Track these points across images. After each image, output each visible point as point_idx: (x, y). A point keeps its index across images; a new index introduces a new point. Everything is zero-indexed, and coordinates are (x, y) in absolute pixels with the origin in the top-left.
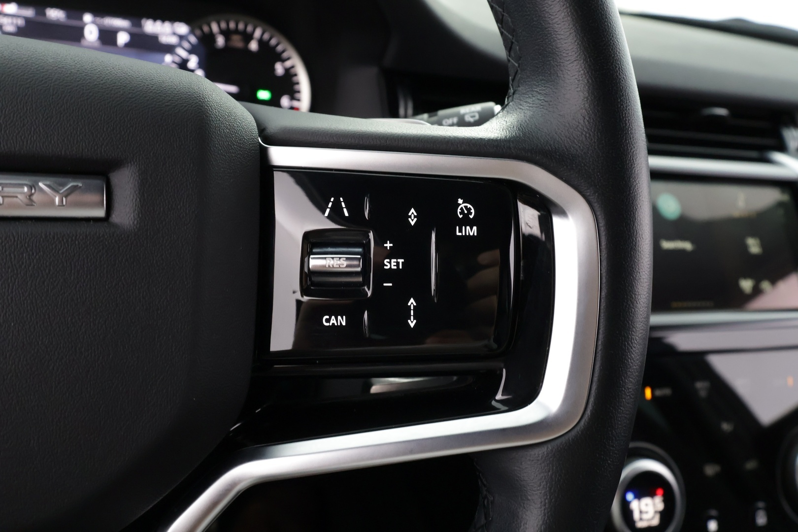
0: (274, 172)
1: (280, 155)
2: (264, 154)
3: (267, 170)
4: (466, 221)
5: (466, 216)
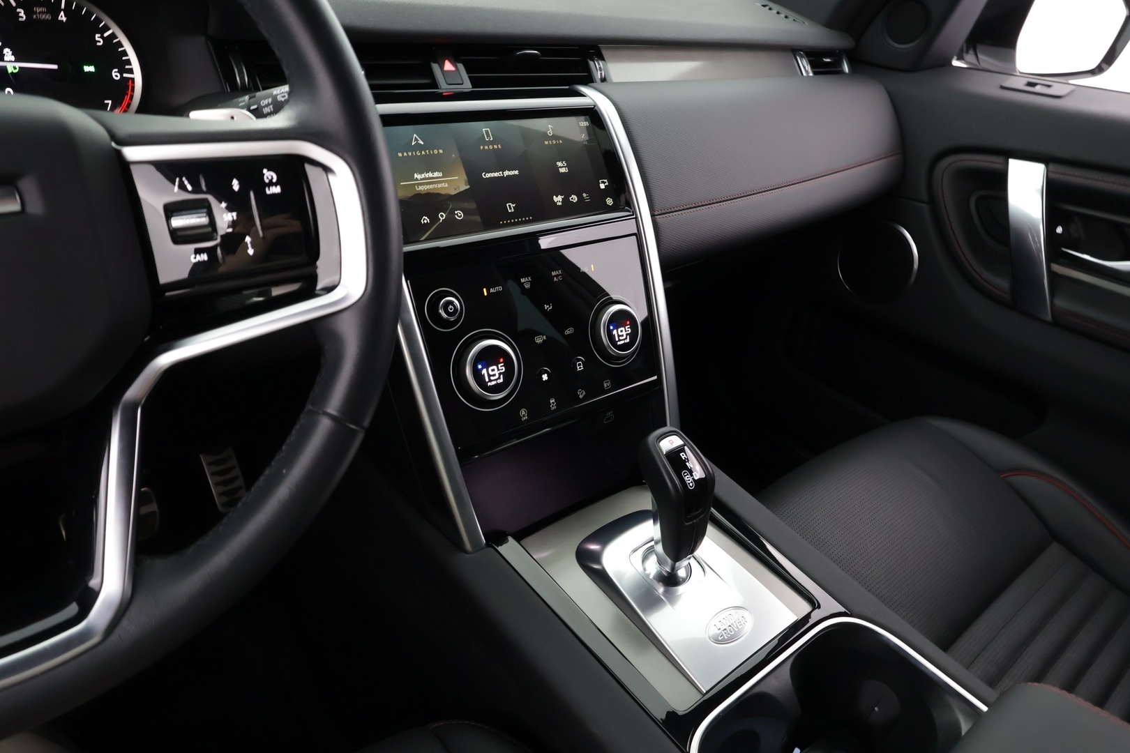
0: (130, 166)
1: (131, 153)
2: (119, 154)
4: (271, 184)
5: (271, 181)
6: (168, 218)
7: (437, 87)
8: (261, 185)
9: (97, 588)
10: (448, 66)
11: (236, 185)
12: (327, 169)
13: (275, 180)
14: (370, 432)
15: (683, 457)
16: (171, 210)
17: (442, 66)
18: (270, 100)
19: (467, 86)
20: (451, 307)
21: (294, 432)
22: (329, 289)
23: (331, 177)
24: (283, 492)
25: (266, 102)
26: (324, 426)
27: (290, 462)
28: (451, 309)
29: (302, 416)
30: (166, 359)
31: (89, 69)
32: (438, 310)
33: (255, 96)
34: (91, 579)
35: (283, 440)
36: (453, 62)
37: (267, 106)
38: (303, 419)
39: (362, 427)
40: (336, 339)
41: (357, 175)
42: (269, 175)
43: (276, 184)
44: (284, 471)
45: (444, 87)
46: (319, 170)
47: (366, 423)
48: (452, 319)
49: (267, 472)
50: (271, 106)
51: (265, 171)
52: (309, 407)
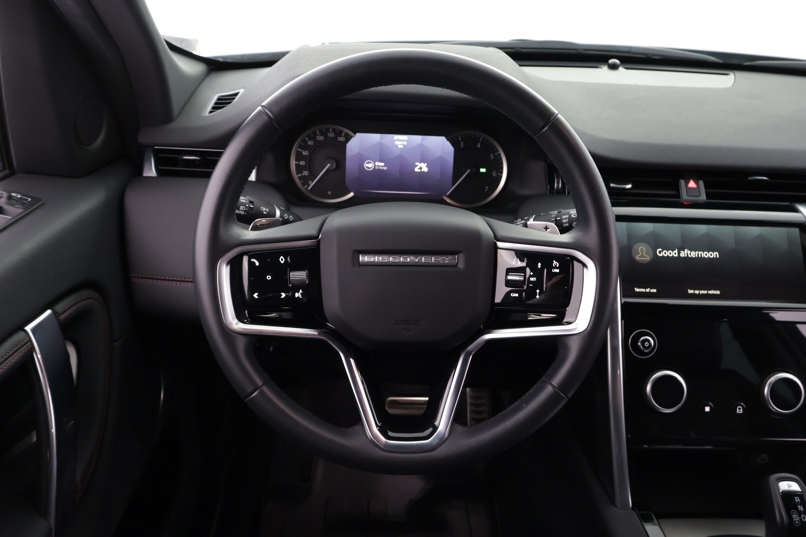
0: (498, 250)
1: (500, 244)
2: (495, 243)
3: (496, 248)
4: (556, 268)
5: (556, 266)
6: (507, 274)
7: (679, 197)
8: (551, 267)
9: (437, 426)
10: (692, 184)
11: (539, 265)
12: (584, 265)
13: (557, 266)
14: (570, 400)
15: (797, 501)
16: (510, 271)
17: (687, 183)
18: (567, 216)
19: (703, 197)
20: (647, 343)
21: (533, 388)
22: (569, 323)
23: (585, 269)
24: (521, 415)
25: (565, 217)
26: (549, 390)
27: (528, 402)
28: (647, 345)
29: (539, 381)
30: (488, 336)
31: (483, 170)
32: (638, 343)
33: (560, 212)
34: (435, 422)
35: (527, 390)
36: (696, 182)
37: (565, 219)
38: (539, 383)
39: (568, 398)
40: (566, 349)
41: (598, 270)
42: (555, 263)
43: (557, 268)
44: (524, 406)
45: (685, 196)
46: (580, 265)
47: (570, 395)
48: (646, 351)
49: (516, 403)
50: (567, 220)
51: (554, 261)
52: (543, 378)
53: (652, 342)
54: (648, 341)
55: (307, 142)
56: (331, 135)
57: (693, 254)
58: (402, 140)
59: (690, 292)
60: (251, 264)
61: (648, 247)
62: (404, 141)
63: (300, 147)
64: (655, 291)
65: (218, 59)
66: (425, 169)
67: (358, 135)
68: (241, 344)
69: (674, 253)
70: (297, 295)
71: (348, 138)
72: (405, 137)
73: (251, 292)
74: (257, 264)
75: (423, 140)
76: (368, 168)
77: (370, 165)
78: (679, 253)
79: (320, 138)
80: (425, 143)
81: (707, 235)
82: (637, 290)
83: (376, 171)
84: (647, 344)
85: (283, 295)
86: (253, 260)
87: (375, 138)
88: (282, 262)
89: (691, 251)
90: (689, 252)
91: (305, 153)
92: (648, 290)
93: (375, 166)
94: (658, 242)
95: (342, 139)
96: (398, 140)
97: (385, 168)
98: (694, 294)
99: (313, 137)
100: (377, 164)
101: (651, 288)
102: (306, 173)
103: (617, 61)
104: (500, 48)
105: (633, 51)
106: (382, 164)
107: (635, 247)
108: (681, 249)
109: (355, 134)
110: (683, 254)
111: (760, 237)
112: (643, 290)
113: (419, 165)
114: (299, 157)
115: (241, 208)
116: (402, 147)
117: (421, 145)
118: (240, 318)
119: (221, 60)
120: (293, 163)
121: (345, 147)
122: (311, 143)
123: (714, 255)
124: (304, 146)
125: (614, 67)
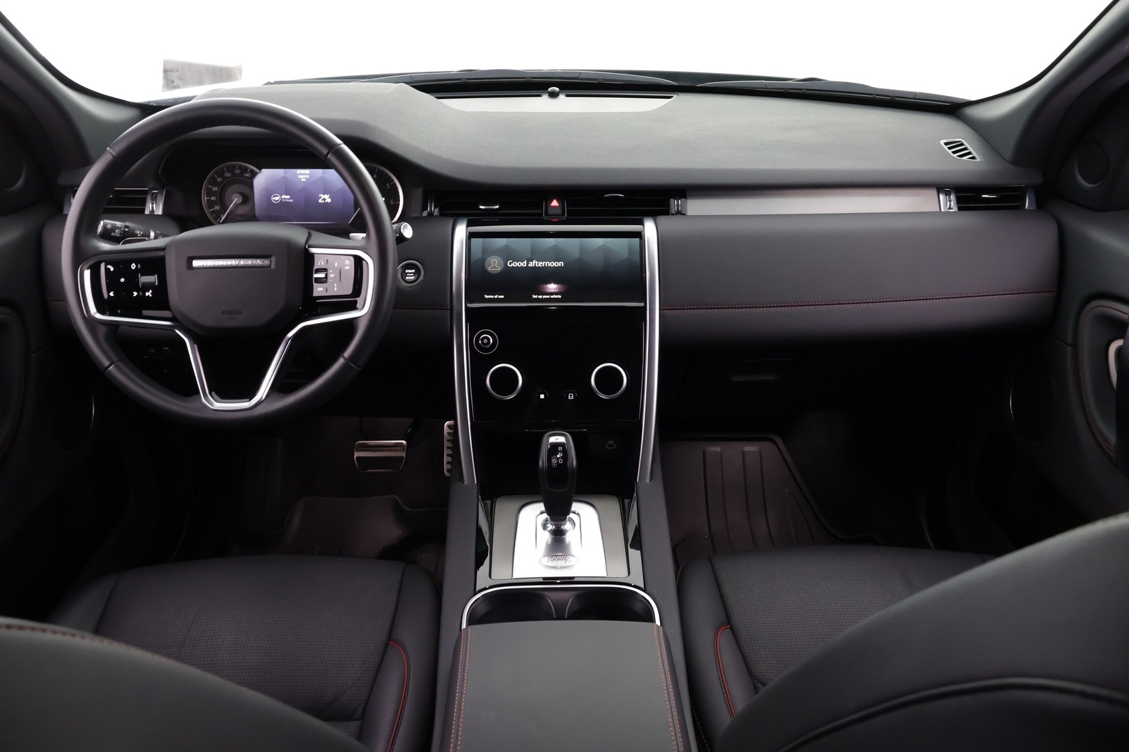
2: (307, 249)
4: (347, 265)
6: (315, 273)
7: (542, 215)
9: (258, 393)
10: (555, 203)
12: (367, 262)
15: (559, 450)
16: (317, 270)
17: (550, 202)
19: (565, 215)
22: (361, 309)
30: (303, 324)
36: (560, 202)
41: (376, 265)
48: (485, 347)
53: (491, 341)
54: (488, 339)
55: (216, 179)
56: (238, 171)
57: (541, 264)
58: (305, 174)
59: (534, 297)
60: (107, 270)
61: (500, 258)
62: (307, 174)
63: (209, 183)
64: (503, 297)
65: (151, 104)
66: (329, 200)
67: (263, 170)
68: (102, 331)
69: (524, 264)
70: (147, 294)
71: (254, 174)
72: (307, 171)
73: (109, 293)
74: (112, 269)
75: (323, 173)
76: (275, 200)
77: (277, 198)
78: (528, 264)
79: (228, 175)
80: (325, 175)
81: (555, 247)
82: (486, 297)
83: (282, 203)
84: (485, 341)
85: (135, 294)
86: (109, 267)
87: (279, 173)
88: (133, 268)
89: (539, 261)
90: (537, 262)
91: (215, 189)
92: (496, 297)
93: (282, 199)
94: (509, 254)
95: (248, 175)
96: (300, 174)
97: (291, 201)
98: (538, 298)
99: (221, 174)
100: (283, 197)
101: (499, 295)
102: (217, 208)
103: (557, 89)
104: (407, 83)
105: (581, 76)
106: (288, 197)
107: (488, 259)
108: (529, 260)
109: (260, 170)
110: (531, 265)
111: (604, 247)
112: (493, 297)
113: (323, 196)
114: (210, 193)
115: (117, 231)
116: (305, 180)
117: (322, 178)
118: (100, 310)
119: (155, 105)
120: (205, 199)
121: (252, 182)
122: (219, 180)
123: (560, 264)
124: (215, 183)
125: (553, 95)
